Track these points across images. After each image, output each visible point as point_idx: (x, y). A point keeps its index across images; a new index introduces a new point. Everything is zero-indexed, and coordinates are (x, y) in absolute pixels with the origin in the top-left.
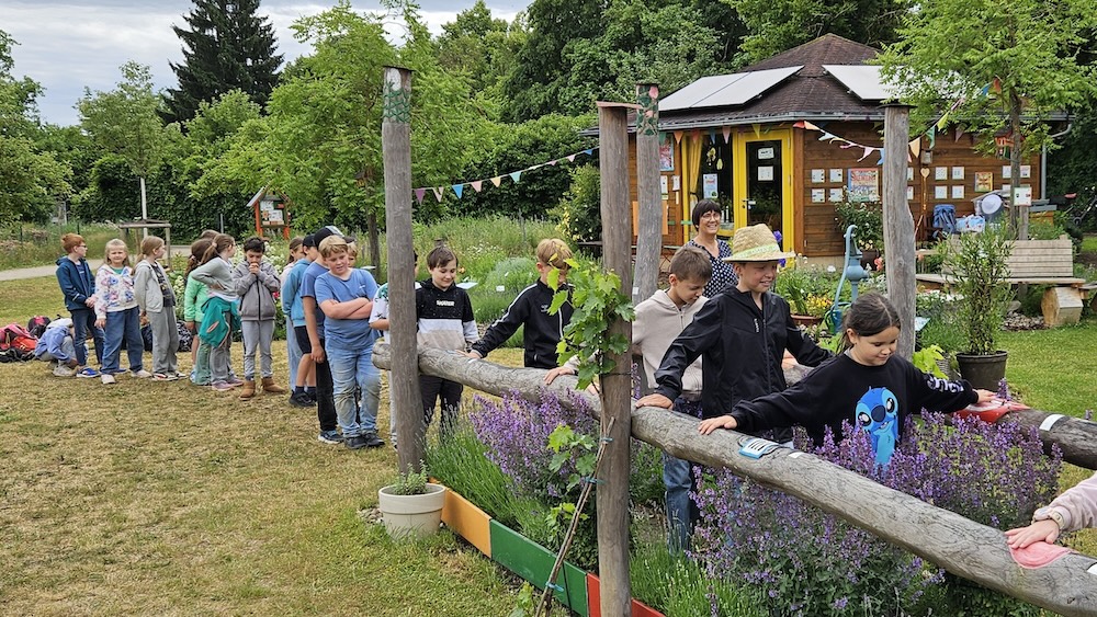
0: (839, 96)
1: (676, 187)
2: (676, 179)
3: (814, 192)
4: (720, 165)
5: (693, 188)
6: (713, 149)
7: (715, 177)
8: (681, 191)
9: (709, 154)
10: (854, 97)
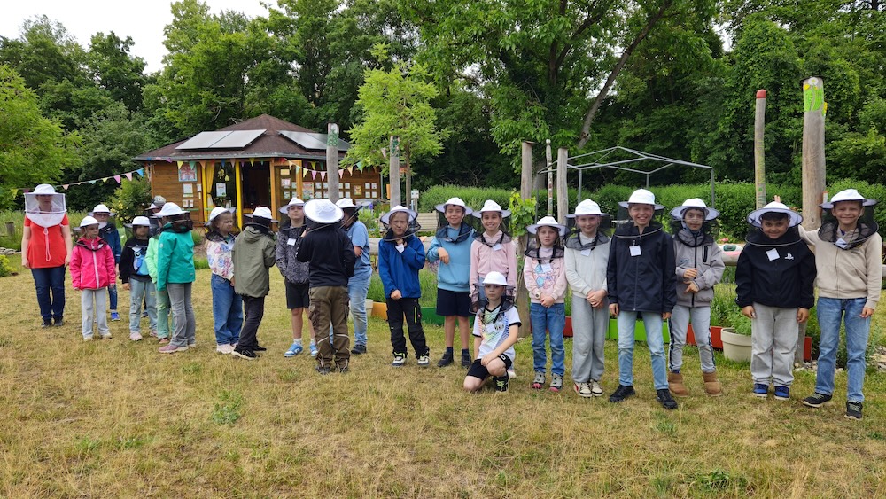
0: (293, 146)
1: (199, 189)
2: (199, 186)
3: (285, 193)
4: (227, 178)
5: (209, 191)
6: (223, 171)
7: (224, 185)
8: (202, 192)
9: (219, 173)
10: (300, 146)
